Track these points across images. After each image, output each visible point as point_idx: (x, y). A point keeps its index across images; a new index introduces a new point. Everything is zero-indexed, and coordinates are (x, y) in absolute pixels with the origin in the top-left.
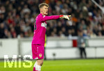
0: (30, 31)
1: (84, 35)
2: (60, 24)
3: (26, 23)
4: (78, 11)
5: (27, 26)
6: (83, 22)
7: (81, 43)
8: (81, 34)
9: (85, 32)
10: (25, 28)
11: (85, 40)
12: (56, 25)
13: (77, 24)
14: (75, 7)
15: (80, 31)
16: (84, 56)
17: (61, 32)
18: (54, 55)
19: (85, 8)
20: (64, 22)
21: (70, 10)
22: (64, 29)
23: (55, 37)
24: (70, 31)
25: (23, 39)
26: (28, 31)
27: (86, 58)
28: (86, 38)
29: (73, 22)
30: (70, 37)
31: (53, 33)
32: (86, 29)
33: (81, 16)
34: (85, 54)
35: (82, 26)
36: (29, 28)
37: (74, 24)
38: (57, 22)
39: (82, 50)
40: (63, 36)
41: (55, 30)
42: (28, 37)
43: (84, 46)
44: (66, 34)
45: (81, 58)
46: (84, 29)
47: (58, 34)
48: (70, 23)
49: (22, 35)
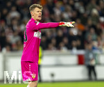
0: (20, 43)
1: (94, 48)
2: (60, 33)
3: (14, 31)
4: (85, 15)
5: (15, 36)
6: (92, 31)
7: (90, 60)
8: (90, 47)
9: (95, 44)
10: (12, 39)
11: (95, 56)
12: (55, 34)
13: (84, 33)
14: (82, 10)
15: (88, 43)
16: (93, 77)
17: (62, 44)
18: (52, 75)
19: (95, 12)
20: (65, 31)
21: (75, 14)
22: (66, 40)
23: (54, 51)
24: (74, 43)
25: (9, 53)
26: (17, 43)
27: (96, 80)
28: (97, 52)
29: (79, 30)
30: (75, 51)
31: (51, 46)
32: (97, 40)
33: (90, 22)
34: (95, 74)
35: (91, 35)
36: (18, 38)
37: (80, 33)
38: (57, 31)
39: (91, 69)
40: (64, 50)
41: (54, 41)
42: (17, 50)
43: (93, 63)
44: (69, 47)
45: (90, 79)
46: (93, 40)
47: (58, 47)
48: (75, 32)
49: (8, 47)
